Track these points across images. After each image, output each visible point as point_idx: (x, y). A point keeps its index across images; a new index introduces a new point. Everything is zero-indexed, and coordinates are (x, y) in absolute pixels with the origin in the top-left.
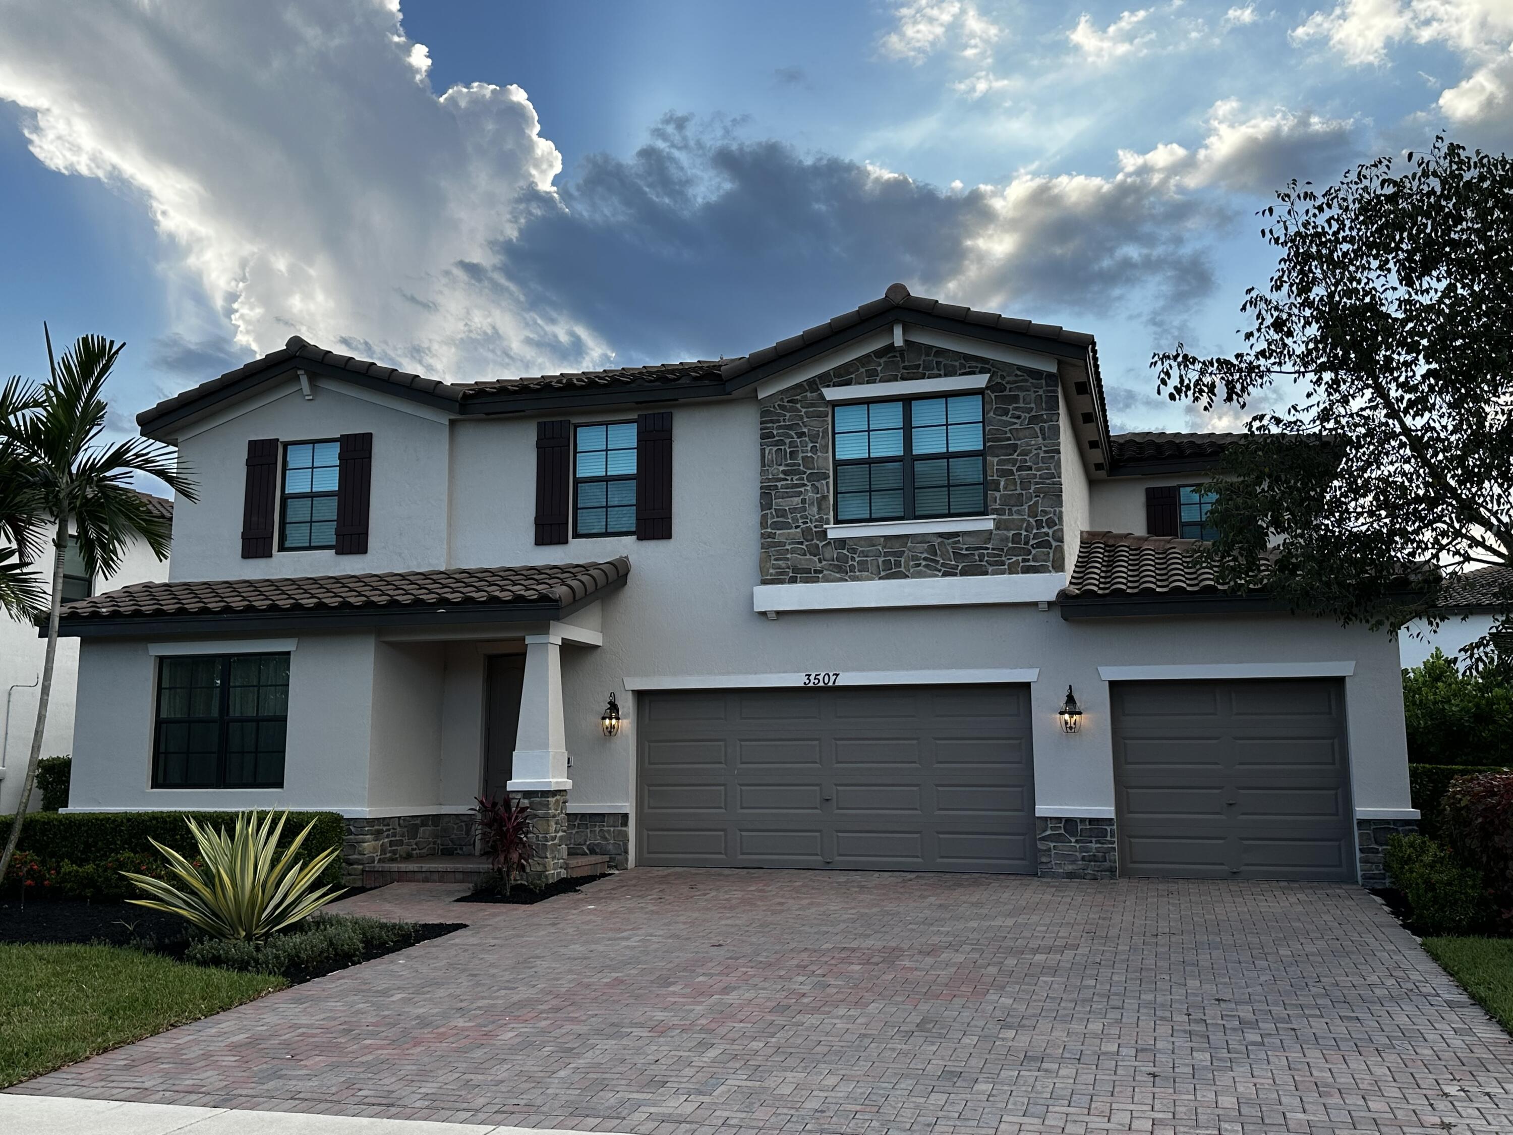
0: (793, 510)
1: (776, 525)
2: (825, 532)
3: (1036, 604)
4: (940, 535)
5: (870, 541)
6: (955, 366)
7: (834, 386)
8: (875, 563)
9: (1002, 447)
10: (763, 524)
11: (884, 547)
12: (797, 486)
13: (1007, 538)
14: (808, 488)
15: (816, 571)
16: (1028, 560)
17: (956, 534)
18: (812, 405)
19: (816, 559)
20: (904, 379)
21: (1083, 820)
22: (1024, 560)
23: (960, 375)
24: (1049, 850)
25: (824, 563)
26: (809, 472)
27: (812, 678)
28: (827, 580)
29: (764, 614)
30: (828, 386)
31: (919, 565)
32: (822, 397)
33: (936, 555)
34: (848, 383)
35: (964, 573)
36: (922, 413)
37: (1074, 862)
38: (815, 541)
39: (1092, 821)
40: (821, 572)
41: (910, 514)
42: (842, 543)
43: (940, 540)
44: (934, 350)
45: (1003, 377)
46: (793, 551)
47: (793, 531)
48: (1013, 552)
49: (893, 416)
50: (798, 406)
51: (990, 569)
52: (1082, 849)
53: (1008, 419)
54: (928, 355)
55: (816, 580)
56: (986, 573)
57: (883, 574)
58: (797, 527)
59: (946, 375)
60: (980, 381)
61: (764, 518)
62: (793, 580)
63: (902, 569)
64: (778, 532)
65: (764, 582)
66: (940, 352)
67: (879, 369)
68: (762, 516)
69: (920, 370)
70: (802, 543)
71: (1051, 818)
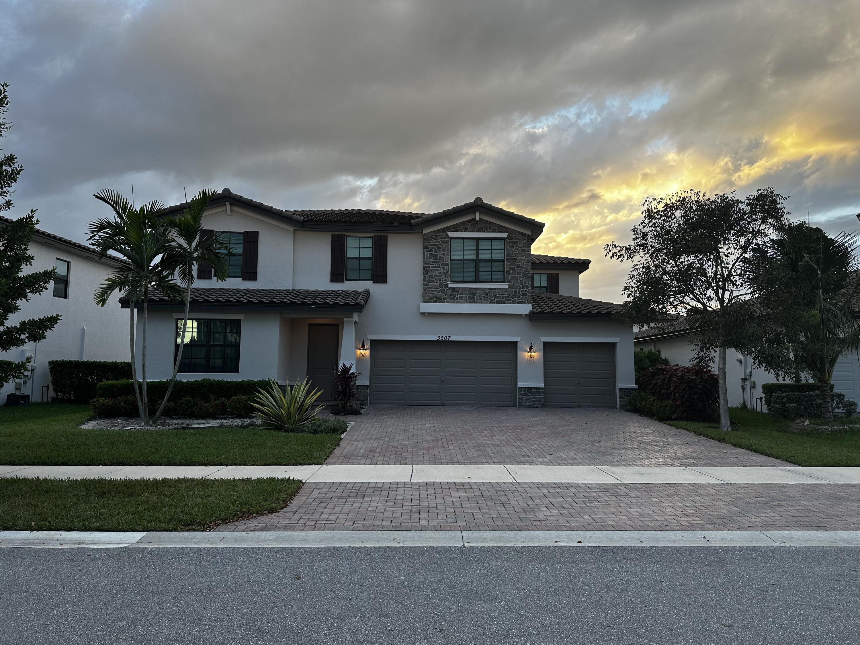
0: (436, 276)
1: (429, 281)
2: (447, 285)
3: (521, 315)
4: (489, 289)
5: (464, 289)
6: (496, 229)
7: (452, 232)
8: (465, 297)
9: (512, 259)
10: (424, 280)
11: (469, 292)
12: (437, 267)
13: (513, 291)
14: (441, 268)
15: (444, 299)
16: (519, 299)
17: (495, 289)
18: (443, 238)
19: (444, 294)
20: (477, 231)
21: (534, 388)
22: (518, 299)
23: (498, 232)
24: (522, 398)
25: (447, 296)
26: (442, 262)
27: (440, 337)
28: (448, 302)
29: (423, 314)
30: (450, 231)
31: (481, 299)
32: (447, 235)
33: (487, 296)
34: (457, 231)
35: (497, 303)
36: (483, 245)
37: (530, 402)
38: (444, 288)
39: (537, 388)
40: (445, 299)
41: (477, 280)
42: (453, 289)
43: (489, 290)
44: (489, 222)
45: (512, 234)
46: (435, 291)
47: (435, 283)
48: (514, 296)
49: (472, 245)
50: (438, 237)
51: (506, 302)
52: (533, 398)
53: (514, 249)
54: (486, 224)
55: (444, 302)
56: (505, 303)
57: (468, 301)
58: (437, 282)
59: (493, 232)
60: (504, 235)
61: (424, 278)
62: (435, 302)
63: (475, 300)
64: (430, 284)
65: (424, 302)
66: (491, 223)
67: (469, 227)
68: (424, 277)
69: (483, 229)
70: (439, 288)
71: (523, 387)
